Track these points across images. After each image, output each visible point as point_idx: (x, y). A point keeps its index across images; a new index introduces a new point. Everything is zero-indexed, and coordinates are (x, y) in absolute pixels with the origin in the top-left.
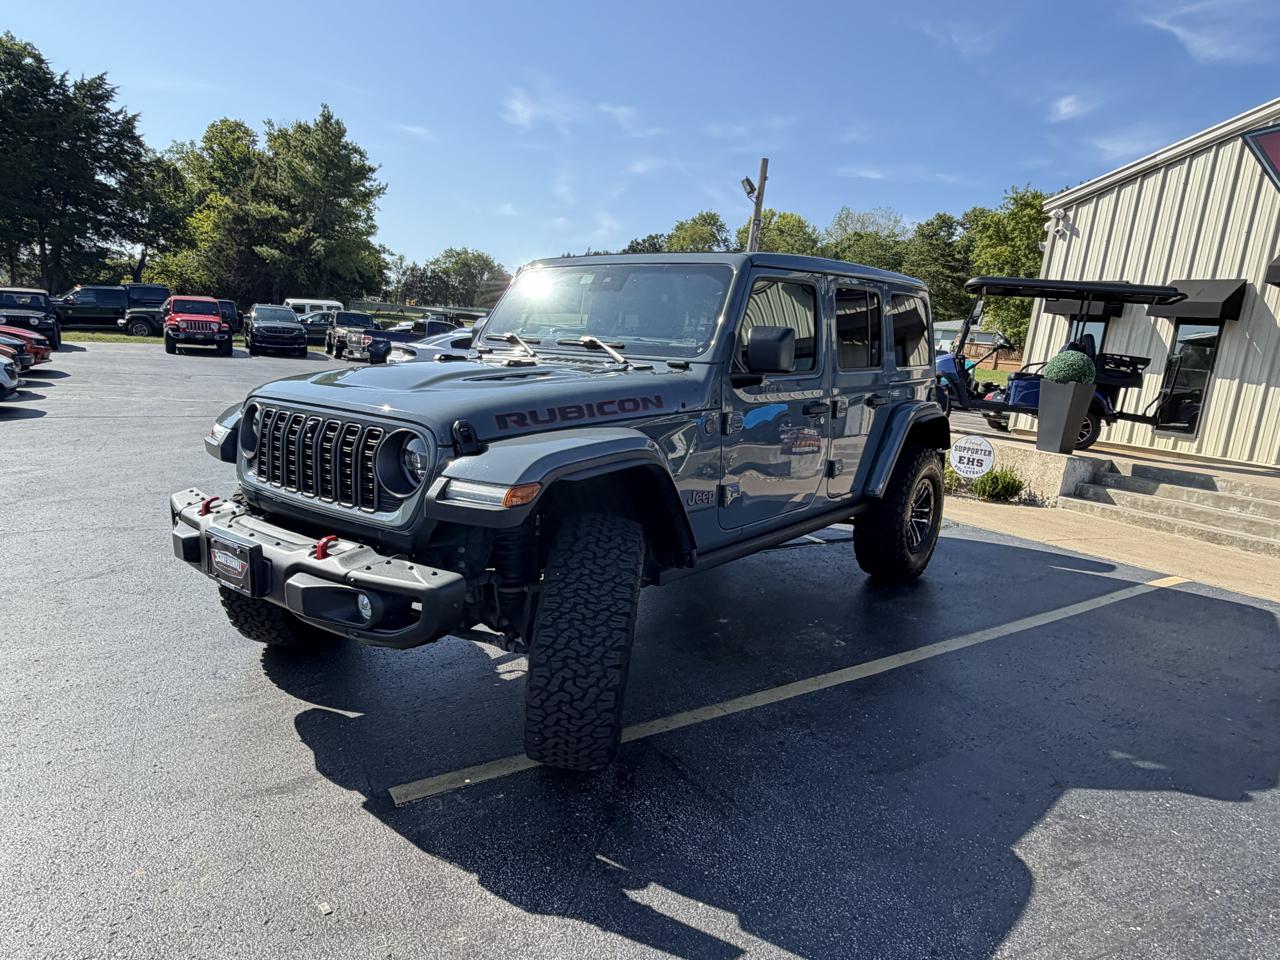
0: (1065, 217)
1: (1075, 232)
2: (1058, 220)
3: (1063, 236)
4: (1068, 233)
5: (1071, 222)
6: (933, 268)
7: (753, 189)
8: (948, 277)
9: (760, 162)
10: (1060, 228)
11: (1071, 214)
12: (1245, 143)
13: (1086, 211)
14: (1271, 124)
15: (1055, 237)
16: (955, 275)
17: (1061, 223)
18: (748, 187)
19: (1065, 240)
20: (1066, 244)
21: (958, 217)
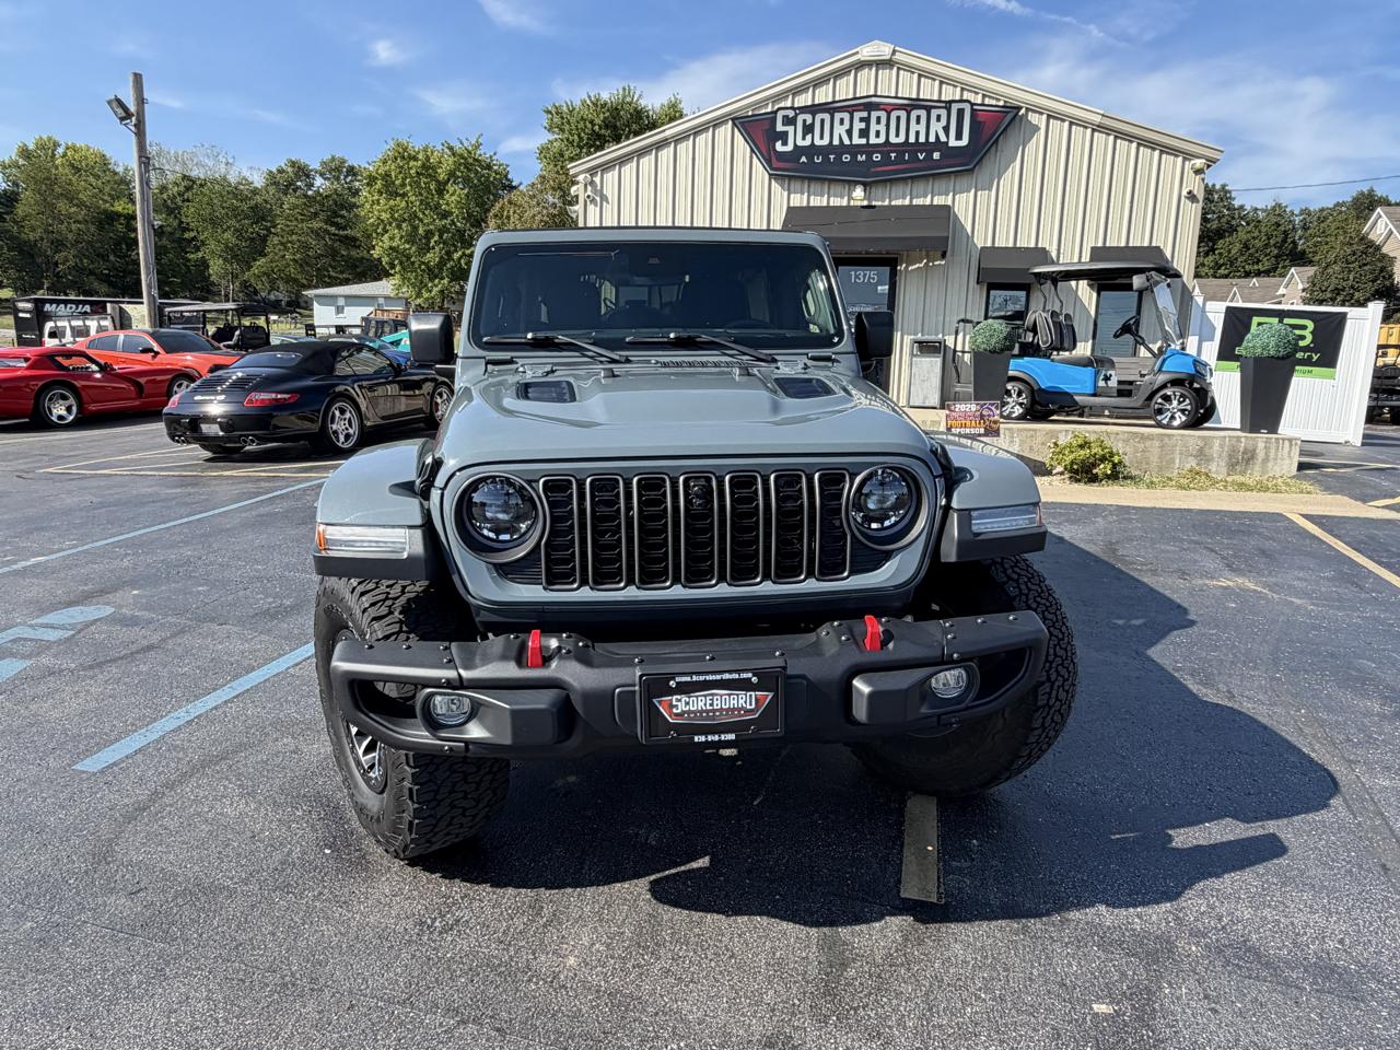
0: (592, 183)
1: (604, 198)
2: (586, 185)
3: (593, 201)
4: (598, 199)
5: (599, 188)
6: (316, 225)
7: (128, 115)
8: (334, 235)
9: (131, 78)
10: (589, 193)
11: (597, 179)
12: (734, 124)
13: (611, 177)
14: (750, 113)
15: (585, 201)
16: (341, 233)
17: (589, 188)
18: (120, 111)
19: (596, 205)
20: (598, 209)
21: (315, 165)
